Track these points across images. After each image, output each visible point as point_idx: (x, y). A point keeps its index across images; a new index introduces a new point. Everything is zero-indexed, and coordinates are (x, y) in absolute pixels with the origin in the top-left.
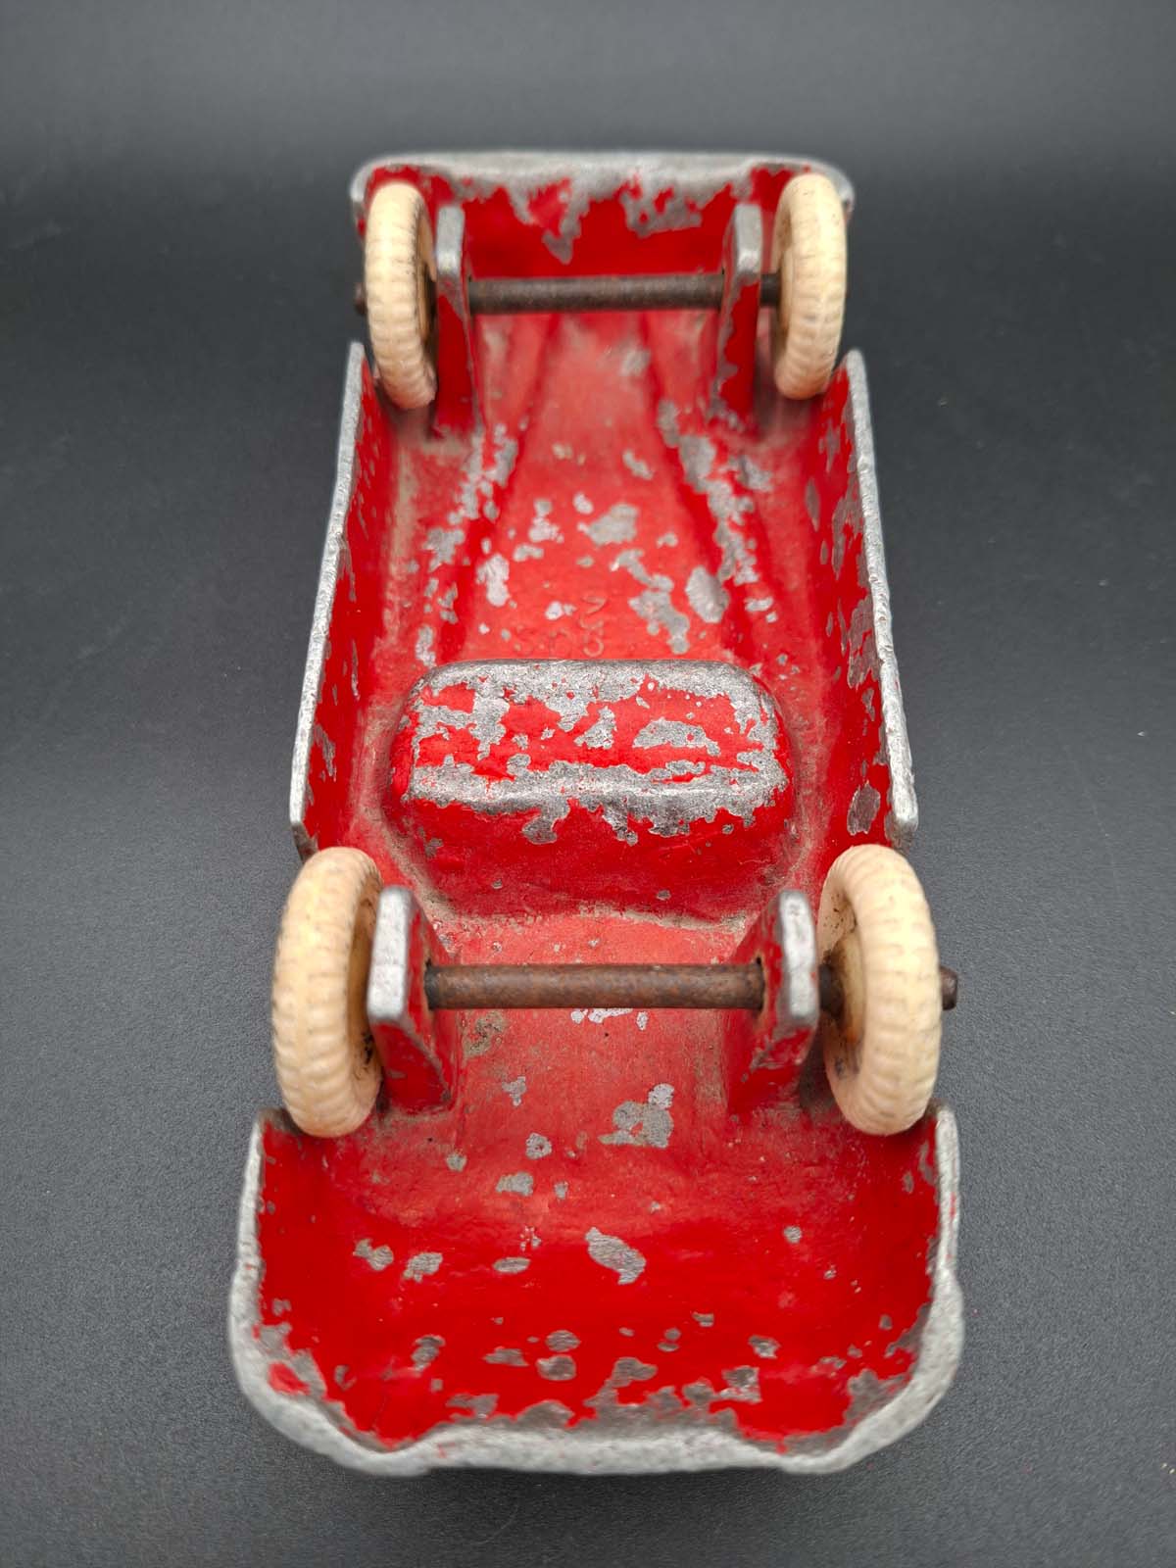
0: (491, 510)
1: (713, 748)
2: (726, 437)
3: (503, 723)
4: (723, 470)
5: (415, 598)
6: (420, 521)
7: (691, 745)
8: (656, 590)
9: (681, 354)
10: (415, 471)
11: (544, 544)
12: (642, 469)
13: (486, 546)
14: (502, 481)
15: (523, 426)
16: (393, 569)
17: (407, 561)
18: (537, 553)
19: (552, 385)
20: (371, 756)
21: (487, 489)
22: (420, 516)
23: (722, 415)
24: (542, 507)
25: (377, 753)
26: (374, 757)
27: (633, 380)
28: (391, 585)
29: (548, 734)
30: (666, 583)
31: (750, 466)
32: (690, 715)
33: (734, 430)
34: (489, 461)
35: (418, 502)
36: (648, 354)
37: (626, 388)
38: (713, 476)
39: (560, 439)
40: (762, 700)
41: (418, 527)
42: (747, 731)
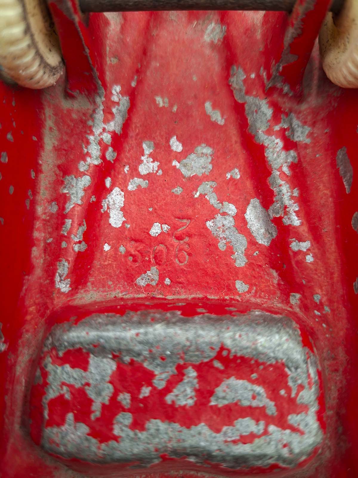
0: (110, 155)
1: (271, 408)
2: (280, 100)
3: (110, 382)
4: (277, 128)
5: (55, 234)
6: (59, 167)
7: (255, 404)
8: (224, 214)
9: (249, 31)
10: (57, 124)
11: (149, 177)
12: (217, 117)
13: (108, 182)
14: (118, 130)
15: (133, 84)
16: (40, 210)
17: (50, 202)
18: (144, 184)
19: (154, 49)
20: (21, 383)
21: (107, 138)
22: (59, 162)
23: (279, 85)
24: (147, 148)
25: (26, 381)
26: (24, 384)
27: (212, 45)
28: (38, 224)
29: (146, 391)
30: (232, 209)
31: (296, 122)
32: (254, 376)
33: (287, 94)
34: (108, 114)
35: (57, 150)
36: (224, 28)
37: (208, 51)
38: (269, 132)
39: (161, 91)
40: (309, 365)
41: (58, 172)
42: (297, 394)
